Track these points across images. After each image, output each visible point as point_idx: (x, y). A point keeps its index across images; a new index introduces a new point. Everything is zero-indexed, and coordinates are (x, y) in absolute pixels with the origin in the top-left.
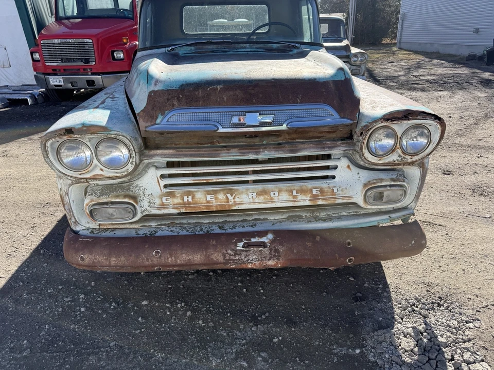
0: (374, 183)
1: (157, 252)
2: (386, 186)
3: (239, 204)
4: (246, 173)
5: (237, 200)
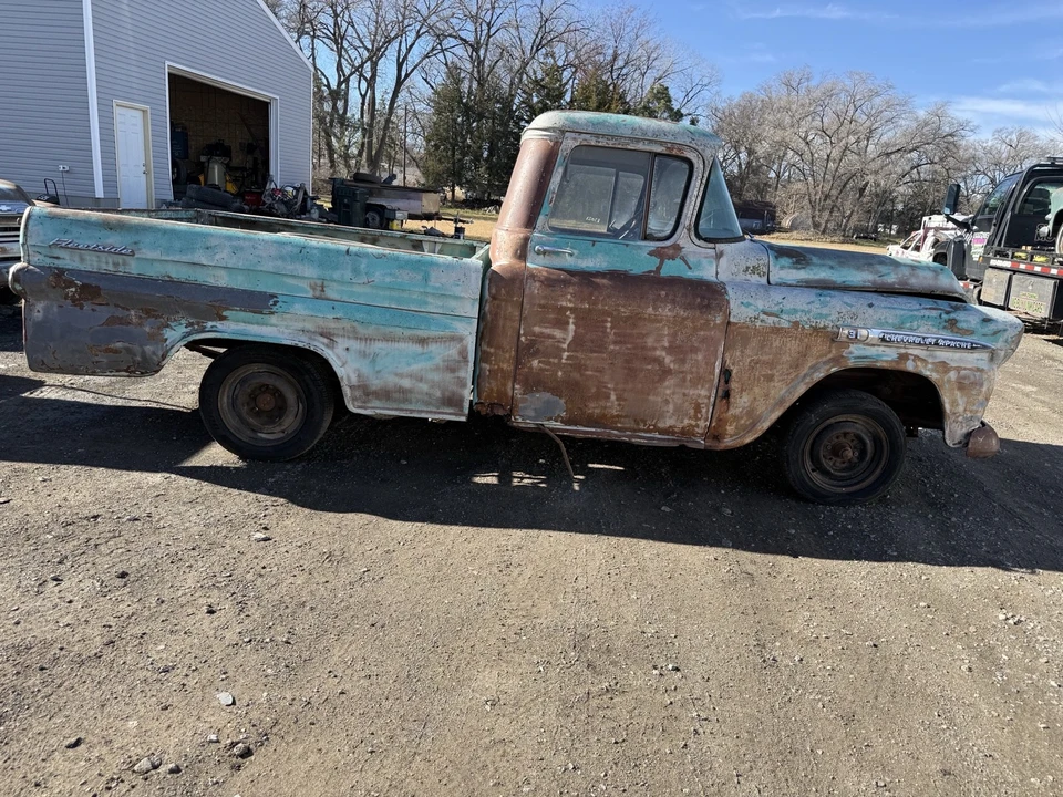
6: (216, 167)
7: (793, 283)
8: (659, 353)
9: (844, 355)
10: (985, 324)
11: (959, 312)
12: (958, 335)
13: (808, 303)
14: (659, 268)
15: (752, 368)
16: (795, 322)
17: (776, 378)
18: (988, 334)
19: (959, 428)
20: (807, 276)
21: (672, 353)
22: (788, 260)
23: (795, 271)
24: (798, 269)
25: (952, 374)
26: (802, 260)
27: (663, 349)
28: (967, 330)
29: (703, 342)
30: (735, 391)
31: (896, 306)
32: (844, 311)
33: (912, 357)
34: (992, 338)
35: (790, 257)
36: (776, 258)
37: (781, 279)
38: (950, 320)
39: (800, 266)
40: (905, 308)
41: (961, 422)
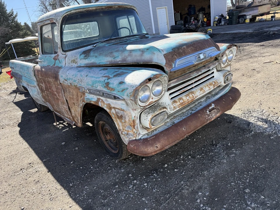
0: (226, 74)
1: (184, 128)
2: (228, 75)
3: (197, 97)
4: (192, 84)
5: (196, 95)
6: (201, 15)
7: (83, 65)
8: (56, 93)
9: (85, 97)
10: (120, 85)
11: (114, 78)
12: (109, 91)
13: (73, 76)
14: (55, 63)
15: (70, 100)
16: (71, 83)
17: (75, 104)
18: (120, 91)
19: (125, 138)
20: (88, 62)
21: (57, 93)
22: (83, 56)
23: (84, 60)
24: (85, 59)
25: (113, 110)
26: (88, 55)
27: (55, 91)
28: (112, 89)
29: (60, 90)
30: (70, 107)
31: (94, 76)
32: (79, 79)
33: (101, 100)
34: (122, 93)
35: (84, 54)
36: (80, 55)
37: (80, 64)
38: (107, 83)
39: (86, 58)
40: (96, 76)
41: (124, 135)
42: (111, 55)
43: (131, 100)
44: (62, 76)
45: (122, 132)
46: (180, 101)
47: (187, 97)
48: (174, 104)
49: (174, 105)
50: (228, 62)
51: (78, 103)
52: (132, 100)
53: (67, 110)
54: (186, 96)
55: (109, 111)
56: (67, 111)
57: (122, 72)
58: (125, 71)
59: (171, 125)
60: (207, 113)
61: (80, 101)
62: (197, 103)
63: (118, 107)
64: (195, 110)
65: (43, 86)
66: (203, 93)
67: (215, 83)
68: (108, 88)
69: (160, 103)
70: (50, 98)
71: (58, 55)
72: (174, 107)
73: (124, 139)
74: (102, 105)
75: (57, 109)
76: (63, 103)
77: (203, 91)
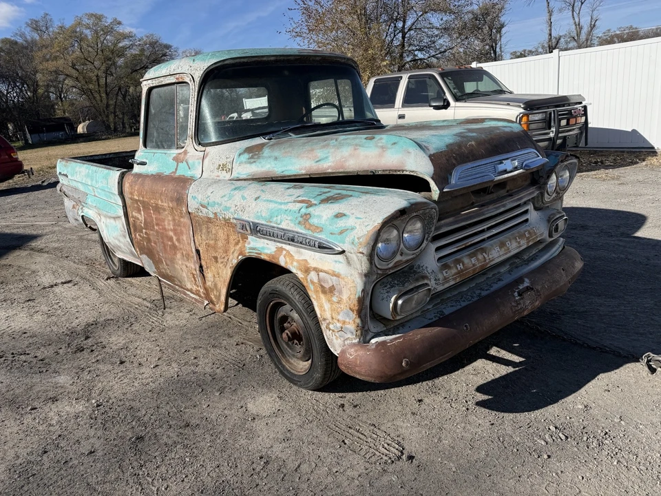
0: (553, 217)
1: (466, 326)
2: (557, 219)
3: (493, 260)
4: (483, 231)
5: (490, 257)
7: (245, 177)
8: (171, 234)
9: (246, 245)
10: (336, 219)
11: (322, 205)
12: (310, 233)
13: (222, 197)
14: (176, 169)
15: (207, 250)
16: (215, 214)
17: (219, 260)
18: (335, 232)
19: (334, 337)
20: (256, 170)
21: (175, 234)
22: (246, 156)
23: (248, 165)
24: (251, 163)
25: (313, 275)
26: (257, 155)
27: (171, 230)
28: (317, 227)
29: (184, 227)
30: (204, 267)
31: (274, 199)
32: (238, 204)
33: (284, 252)
34: (339, 237)
35: (249, 153)
36: (240, 155)
37: (238, 173)
38: (306, 214)
39: (252, 160)
40: (279, 201)
41: (333, 331)
42: (310, 156)
43: (360, 253)
44: (195, 197)
45: (328, 324)
46: (458, 266)
47: (472, 259)
48: (444, 272)
49: (445, 275)
50: (559, 191)
51: (226, 258)
52: (363, 253)
53: (194, 272)
54: (471, 256)
55: (303, 276)
56: (193, 275)
57: (339, 194)
58: (344, 192)
59: (437, 318)
60: (514, 297)
61: (233, 252)
62: (490, 275)
63: (325, 268)
64: (486, 290)
65: (140, 218)
66: (506, 254)
67: (529, 233)
68: (308, 226)
69: (415, 267)
70: (153, 244)
71: (186, 152)
72: (445, 278)
73: (332, 340)
74: (286, 263)
75: (168, 272)
76: (188, 257)
77: (505, 250)
